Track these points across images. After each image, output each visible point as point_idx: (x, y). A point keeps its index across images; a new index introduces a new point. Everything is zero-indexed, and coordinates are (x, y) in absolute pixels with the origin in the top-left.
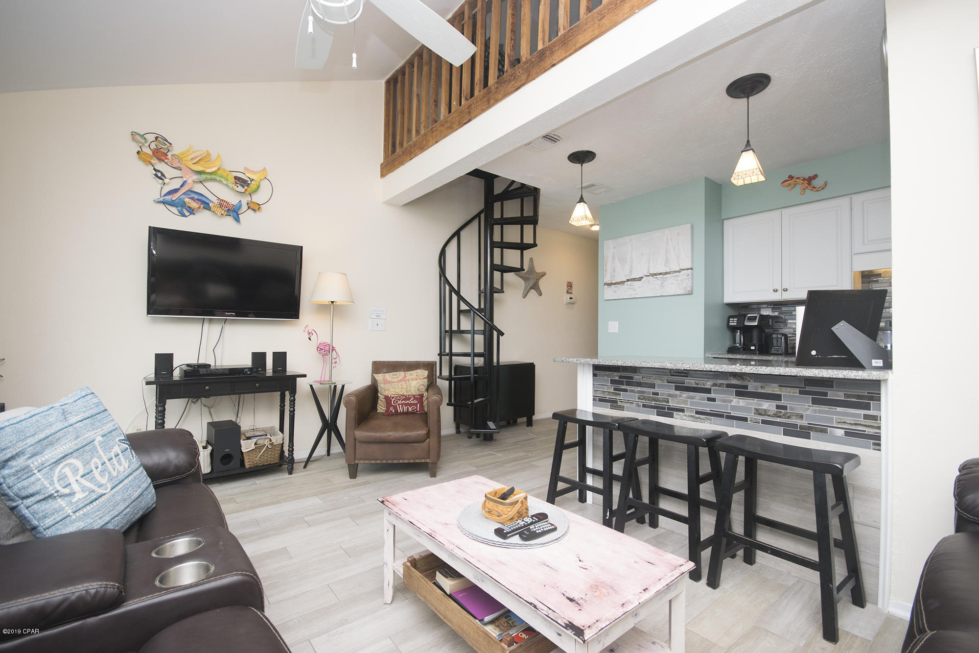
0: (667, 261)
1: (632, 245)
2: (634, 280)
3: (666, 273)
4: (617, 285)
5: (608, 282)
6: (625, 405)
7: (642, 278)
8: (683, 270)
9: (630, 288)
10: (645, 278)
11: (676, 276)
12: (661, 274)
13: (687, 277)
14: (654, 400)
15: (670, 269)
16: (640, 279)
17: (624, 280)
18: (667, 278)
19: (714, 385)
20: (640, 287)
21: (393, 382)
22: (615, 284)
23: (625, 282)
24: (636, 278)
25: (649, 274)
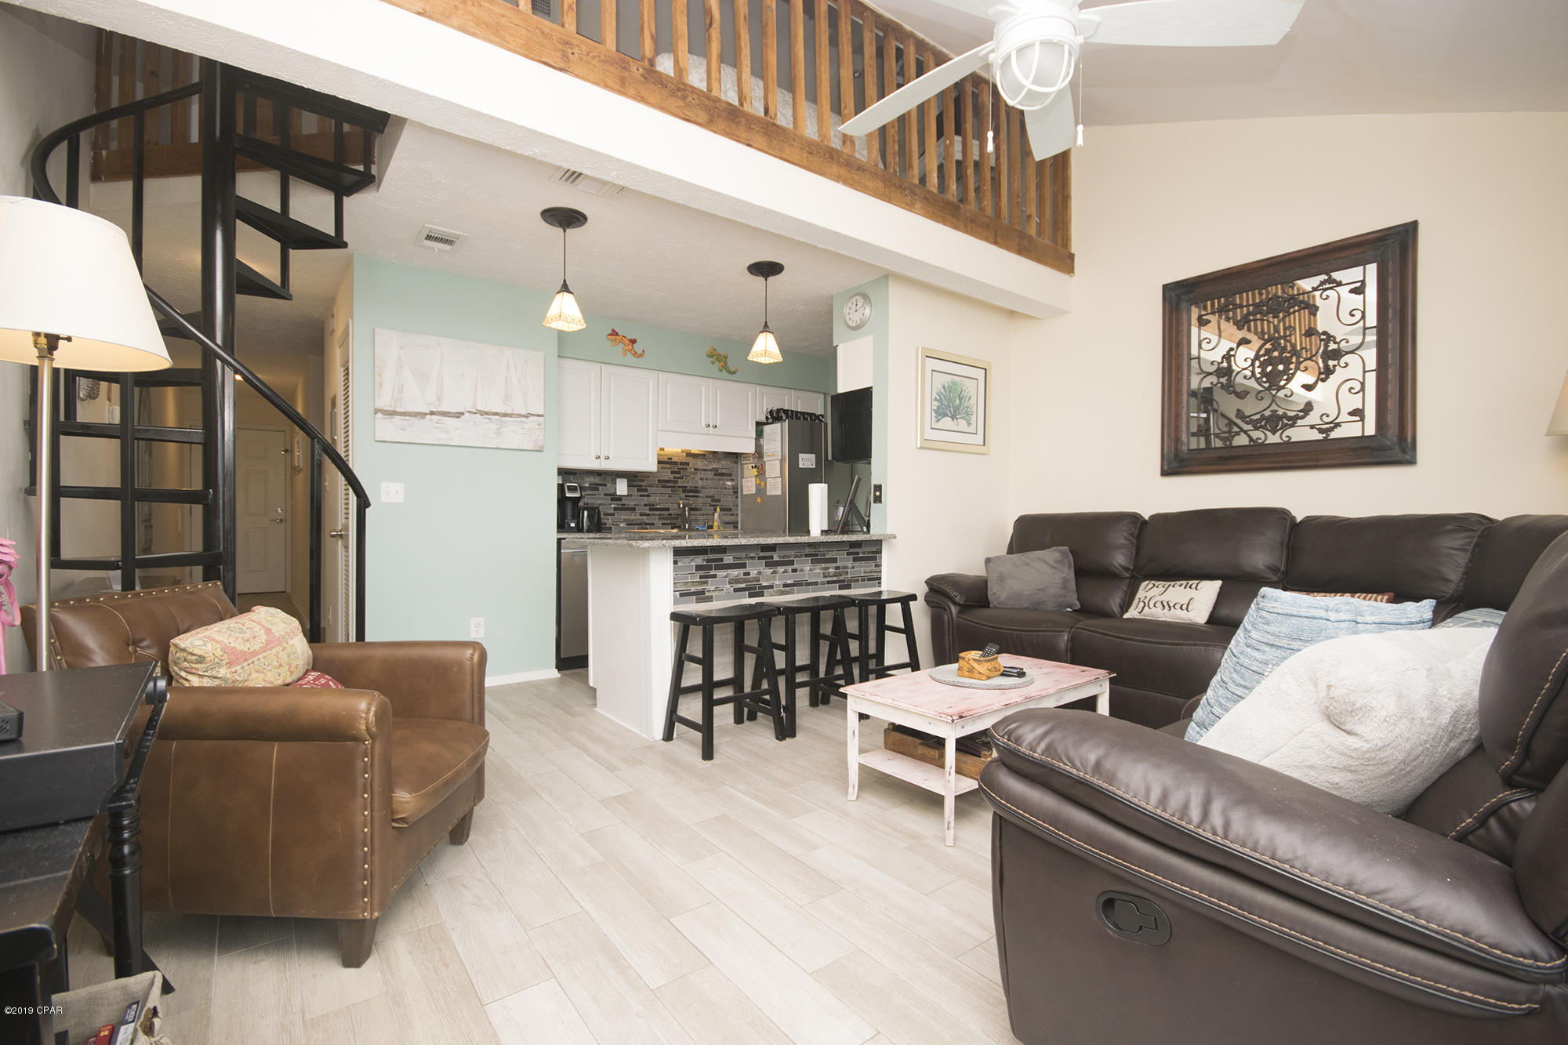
0: (507, 398)
1: (442, 354)
2: (446, 414)
3: (505, 415)
4: (408, 418)
5: (384, 409)
6: (713, 594)
7: (463, 414)
8: (532, 415)
9: (437, 427)
10: (467, 415)
11: (521, 422)
12: (496, 414)
13: (537, 427)
14: (745, 581)
15: (513, 410)
16: (459, 415)
17: (424, 411)
18: (506, 422)
19: (796, 556)
20: (457, 429)
21: (255, 654)
22: (404, 414)
23: (426, 414)
24: (449, 413)
25: (474, 411)
